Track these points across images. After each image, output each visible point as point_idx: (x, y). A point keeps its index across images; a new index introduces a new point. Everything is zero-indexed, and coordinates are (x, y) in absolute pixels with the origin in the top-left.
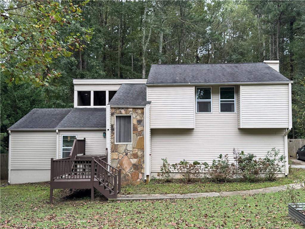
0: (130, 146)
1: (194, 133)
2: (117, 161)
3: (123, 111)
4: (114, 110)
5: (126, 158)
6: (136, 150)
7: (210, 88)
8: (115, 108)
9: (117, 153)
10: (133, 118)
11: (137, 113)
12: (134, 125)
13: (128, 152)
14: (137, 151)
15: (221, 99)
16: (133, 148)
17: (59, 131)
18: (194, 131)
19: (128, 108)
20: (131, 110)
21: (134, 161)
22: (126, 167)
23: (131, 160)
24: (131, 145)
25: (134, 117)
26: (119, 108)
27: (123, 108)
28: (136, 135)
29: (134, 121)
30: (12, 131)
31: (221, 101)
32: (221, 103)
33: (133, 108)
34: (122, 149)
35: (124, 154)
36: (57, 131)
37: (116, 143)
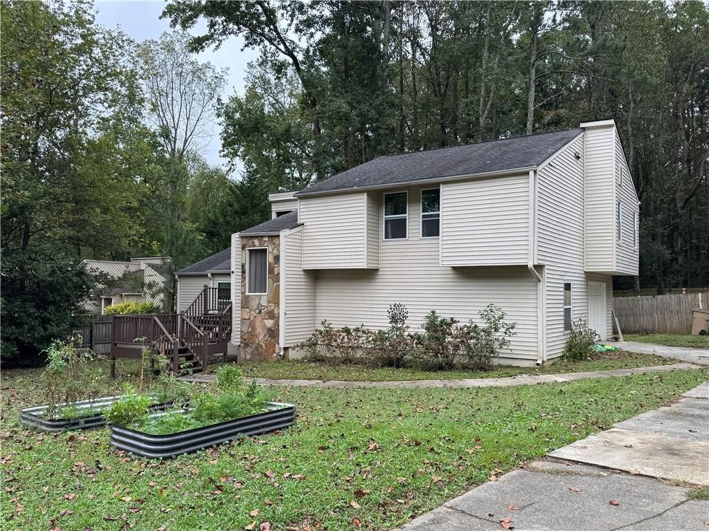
0: (264, 298)
1: (380, 277)
2: (248, 322)
3: (257, 242)
4: (245, 241)
5: (259, 318)
6: (272, 305)
7: (406, 193)
8: (246, 237)
9: (248, 310)
10: (269, 252)
11: (274, 244)
12: (270, 264)
13: (262, 308)
14: (273, 308)
15: (423, 212)
16: (269, 302)
17: (213, 275)
18: (380, 273)
19: (262, 237)
20: (266, 239)
21: (269, 323)
22: (259, 333)
23: (266, 321)
24: (266, 298)
25: (270, 250)
26: (252, 237)
27: (256, 237)
28: (273, 280)
29: (270, 258)
30: (179, 276)
31: (424, 216)
32: (423, 221)
33: (269, 236)
34: (254, 304)
35: (257, 311)
36: (209, 275)
37: (247, 294)
